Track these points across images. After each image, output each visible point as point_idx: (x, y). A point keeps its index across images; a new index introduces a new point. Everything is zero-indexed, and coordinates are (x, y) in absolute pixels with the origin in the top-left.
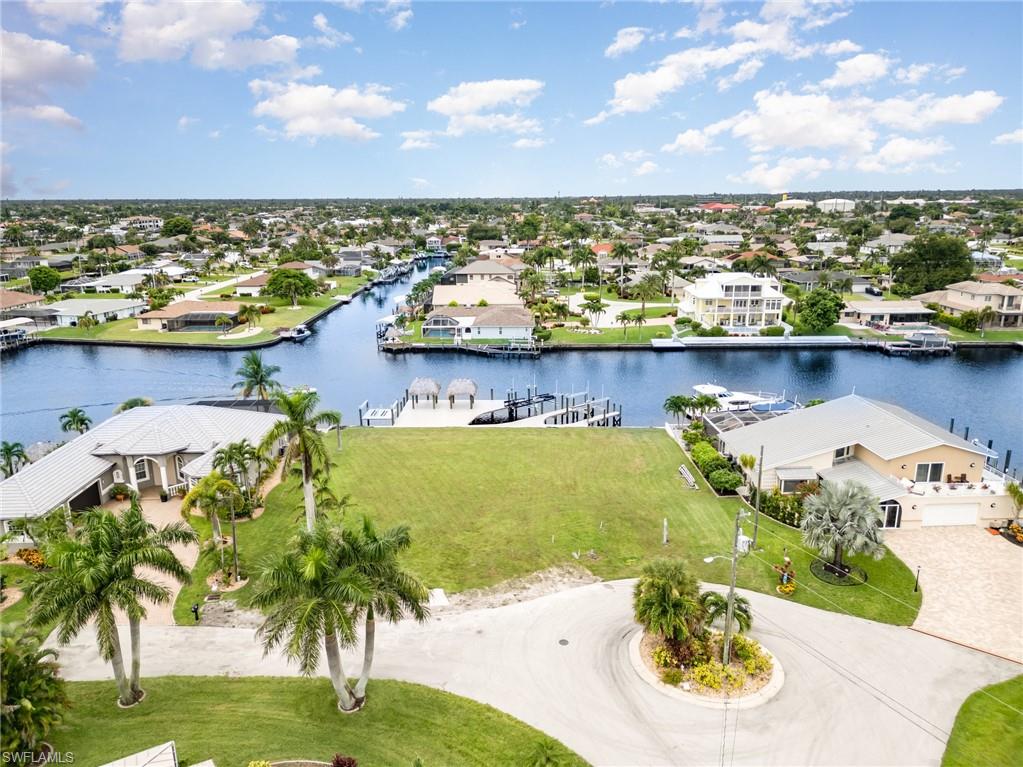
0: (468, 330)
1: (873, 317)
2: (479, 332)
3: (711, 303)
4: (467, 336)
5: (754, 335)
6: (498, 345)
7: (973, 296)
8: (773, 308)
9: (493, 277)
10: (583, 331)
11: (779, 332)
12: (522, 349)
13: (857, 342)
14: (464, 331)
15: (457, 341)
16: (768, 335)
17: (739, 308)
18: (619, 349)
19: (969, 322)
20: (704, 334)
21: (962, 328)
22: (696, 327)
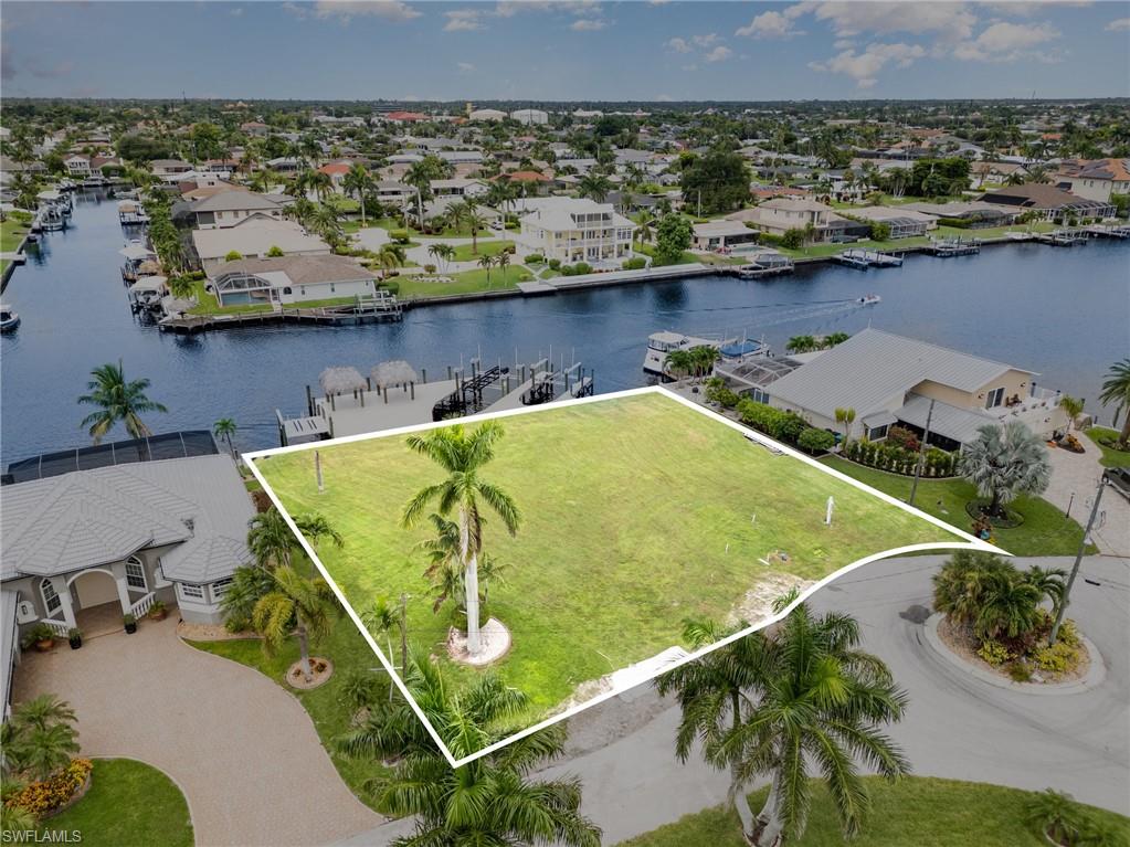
0: (288, 291)
1: (711, 240)
2: (303, 293)
3: (561, 236)
4: (286, 299)
5: (616, 270)
6: (337, 307)
7: (788, 212)
8: (624, 238)
9: (251, 213)
10: (431, 279)
11: (640, 265)
12: (378, 310)
13: (711, 269)
14: (281, 292)
15: (275, 308)
16: (630, 269)
17: (592, 240)
18: (486, 299)
19: (792, 240)
20: (568, 272)
21: (786, 246)
22: (555, 266)
